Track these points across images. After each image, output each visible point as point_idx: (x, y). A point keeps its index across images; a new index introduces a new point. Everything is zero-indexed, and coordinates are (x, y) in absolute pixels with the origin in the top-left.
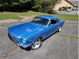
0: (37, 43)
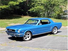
0: (28, 36)
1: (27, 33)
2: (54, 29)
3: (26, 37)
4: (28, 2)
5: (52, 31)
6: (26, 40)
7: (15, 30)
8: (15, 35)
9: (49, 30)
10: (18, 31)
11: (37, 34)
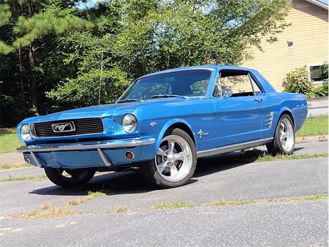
1: (173, 139)
2: (281, 126)
3: (165, 164)
4: (35, 56)
5: (274, 139)
6: (170, 183)
7: (103, 118)
8: (102, 149)
9: (262, 130)
10: (122, 124)
11: (215, 149)
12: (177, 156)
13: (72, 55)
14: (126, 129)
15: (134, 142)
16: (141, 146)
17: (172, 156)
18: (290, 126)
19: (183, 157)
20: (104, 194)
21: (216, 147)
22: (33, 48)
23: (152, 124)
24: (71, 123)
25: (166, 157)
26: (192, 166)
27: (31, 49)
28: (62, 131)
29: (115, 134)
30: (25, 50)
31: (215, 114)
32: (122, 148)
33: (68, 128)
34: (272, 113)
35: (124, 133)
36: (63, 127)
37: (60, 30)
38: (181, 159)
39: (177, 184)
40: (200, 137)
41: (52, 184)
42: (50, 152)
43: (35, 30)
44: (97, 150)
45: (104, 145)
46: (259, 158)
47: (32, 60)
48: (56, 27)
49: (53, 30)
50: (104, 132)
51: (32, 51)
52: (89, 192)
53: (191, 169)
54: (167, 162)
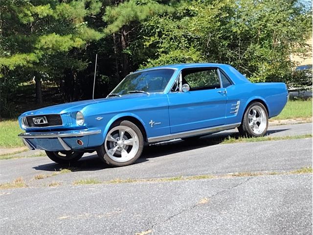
1: (123, 128)
2: (252, 113)
3: (115, 149)
4: (126, 40)
5: (242, 124)
6: (118, 164)
7: (61, 114)
8: (62, 138)
9: (226, 117)
10: (76, 119)
11: (170, 135)
12: (127, 142)
13: (152, 39)
14: (79, 123)
15: (82, 133)
16: (89, 136)
17: (122, 142)
18: (262, 112)
19: (132, 143)
20: (70, 171)
21: (171, 133)
22: (124, 32)
23: (99, 118)
24: (44, 118)
25: (116, 143)
26: (139, 150)
27: (123, 34)
28: (39, 123)
29: (72, 126)
30: (118, 35)
31: (169, 107)
32: (75, 137)
33: (42, 121)
34: (239, 102)
35: (77, 125)
36: (40, 120)
37: (142, 16)
38: (131, 144)
39: (124, 164)
40: (152, 126)
41: (52, 162)
42: (33, 139)
43: (121, 18)
44: (57, 138)
45: (64, 135)
46: (225, 140)
47: (124, 43)
48: (139, 14)
49: (136, 17)
50: (63, 125)
51: (124, 36)
52: (61, 169)
53: (138, 152)
54: (117, 147)
